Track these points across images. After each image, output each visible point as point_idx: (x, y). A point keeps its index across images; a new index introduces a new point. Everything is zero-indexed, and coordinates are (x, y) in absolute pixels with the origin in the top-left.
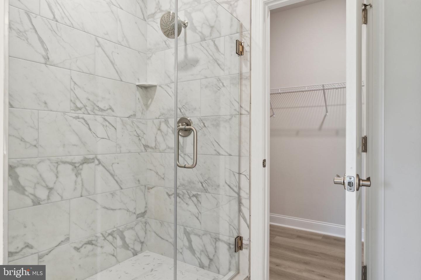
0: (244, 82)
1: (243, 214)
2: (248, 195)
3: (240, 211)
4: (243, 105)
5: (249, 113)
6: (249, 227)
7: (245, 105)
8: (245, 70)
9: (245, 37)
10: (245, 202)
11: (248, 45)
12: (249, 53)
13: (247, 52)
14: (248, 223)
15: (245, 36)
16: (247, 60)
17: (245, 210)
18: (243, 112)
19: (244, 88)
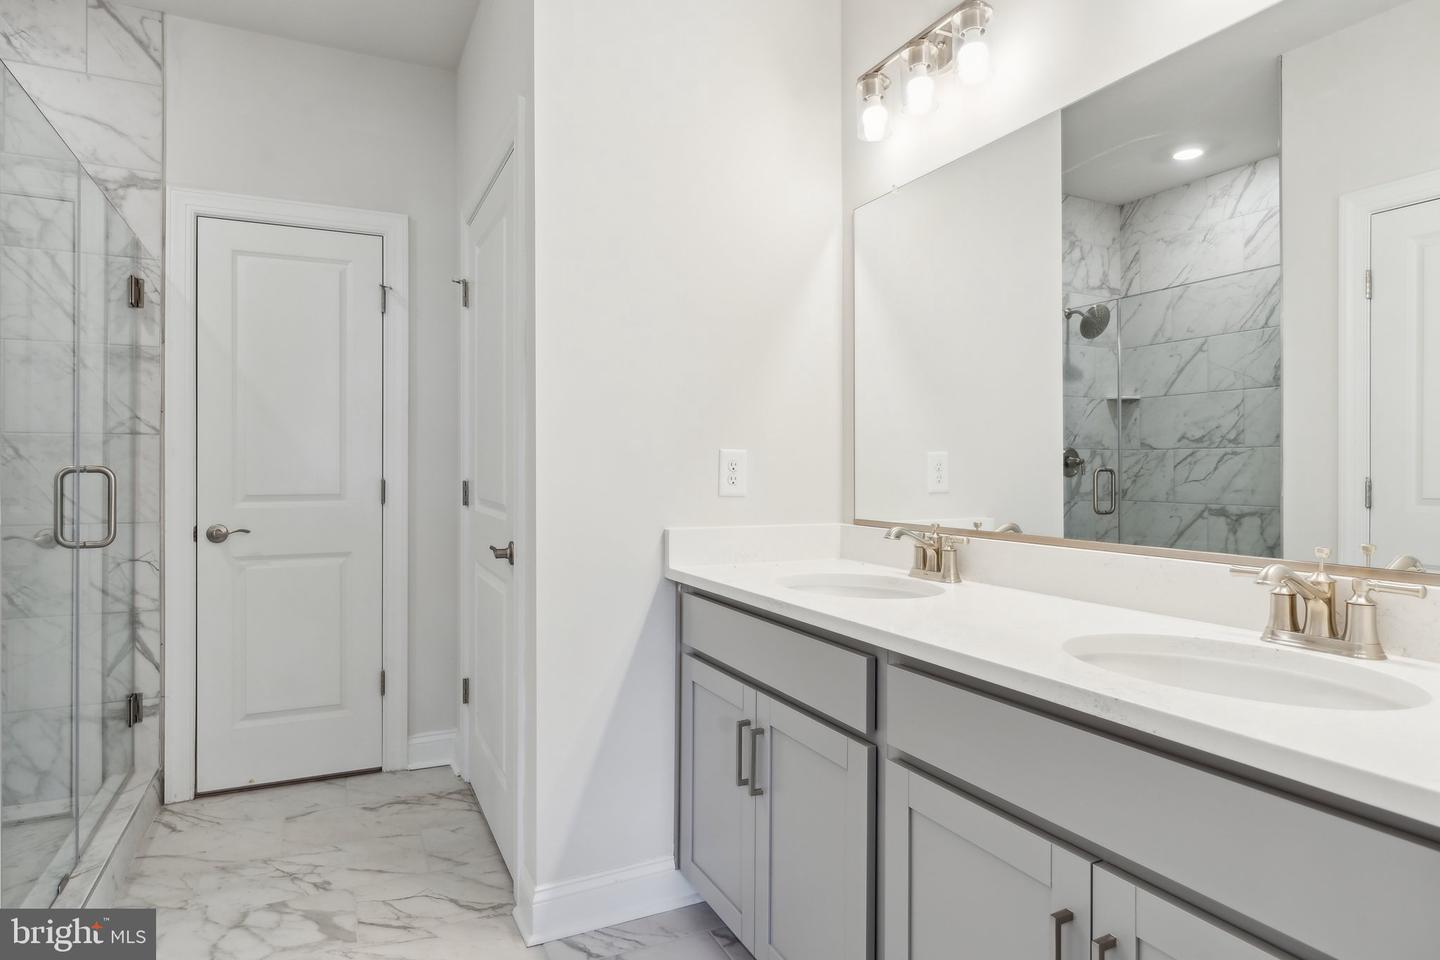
0: (144, 365)
1: (143, 645)
2: (157, 603)
3: (134, 638)
4: (142, 415)
5: (160, 432)
6: (159, 667)
7: (148, 414)
8: (148, 339)
9: (147, 271)
10: (148, 619)
11: (156, 291)
12: (157, 309)
13: (152, 302)
14: (157, 659)
15: (148, 268)
16: (153, 320)
17: (148, 637)
18: (142, 428)
19: (143, 378)
